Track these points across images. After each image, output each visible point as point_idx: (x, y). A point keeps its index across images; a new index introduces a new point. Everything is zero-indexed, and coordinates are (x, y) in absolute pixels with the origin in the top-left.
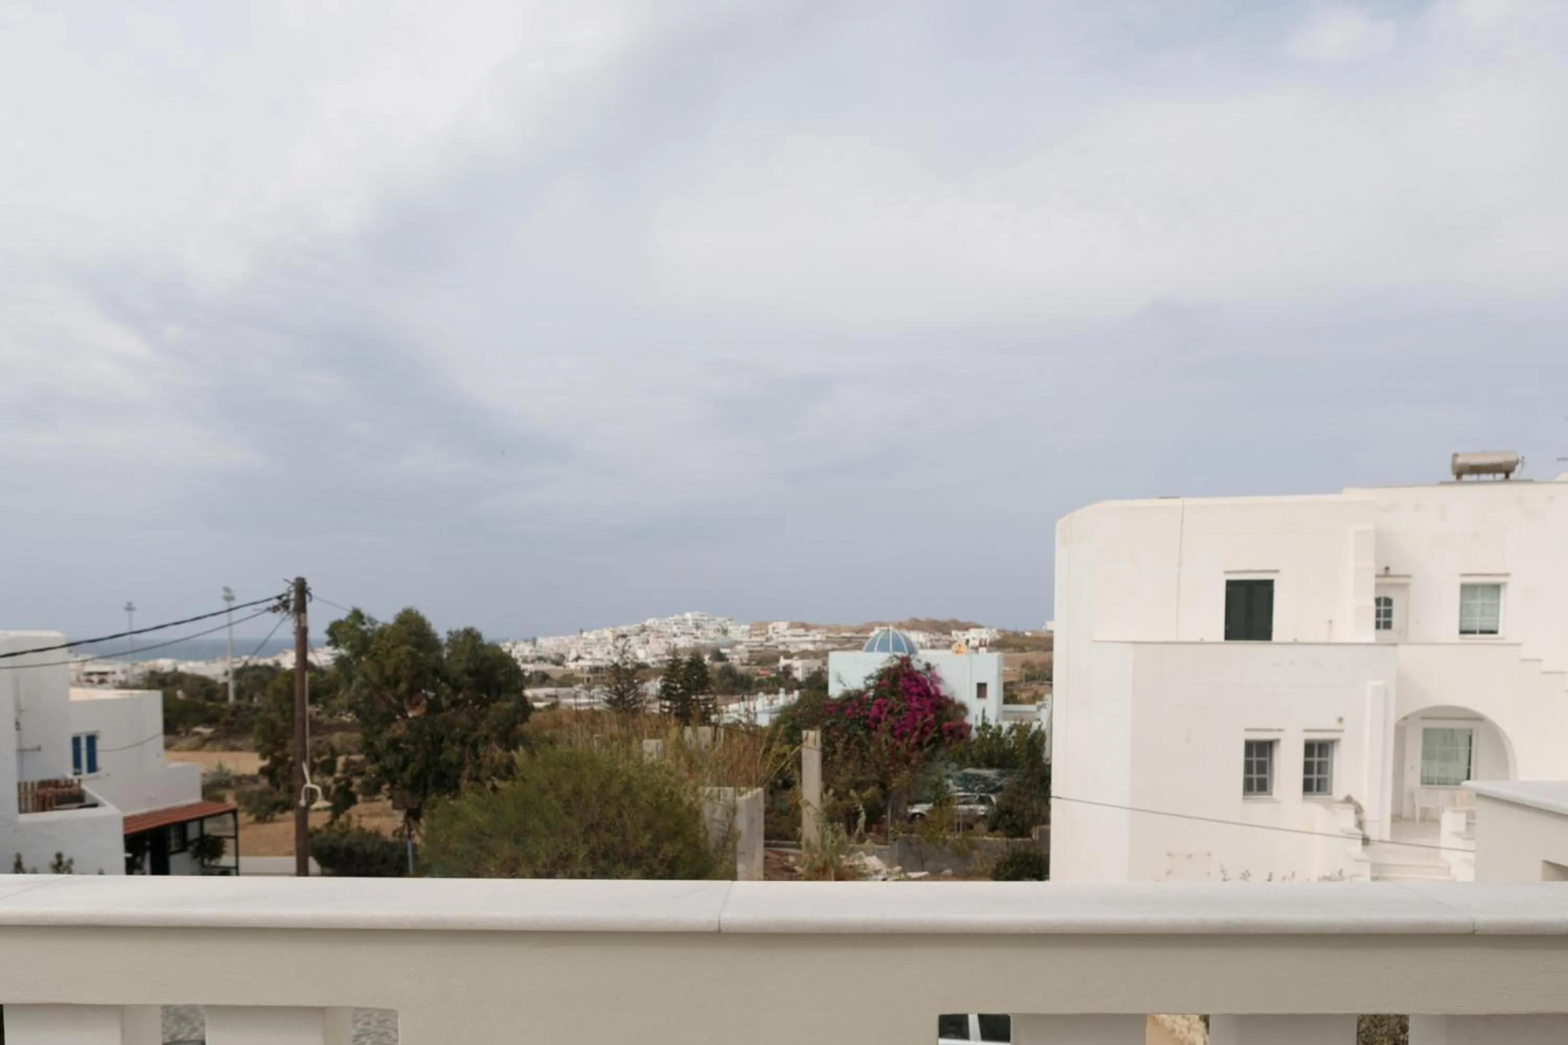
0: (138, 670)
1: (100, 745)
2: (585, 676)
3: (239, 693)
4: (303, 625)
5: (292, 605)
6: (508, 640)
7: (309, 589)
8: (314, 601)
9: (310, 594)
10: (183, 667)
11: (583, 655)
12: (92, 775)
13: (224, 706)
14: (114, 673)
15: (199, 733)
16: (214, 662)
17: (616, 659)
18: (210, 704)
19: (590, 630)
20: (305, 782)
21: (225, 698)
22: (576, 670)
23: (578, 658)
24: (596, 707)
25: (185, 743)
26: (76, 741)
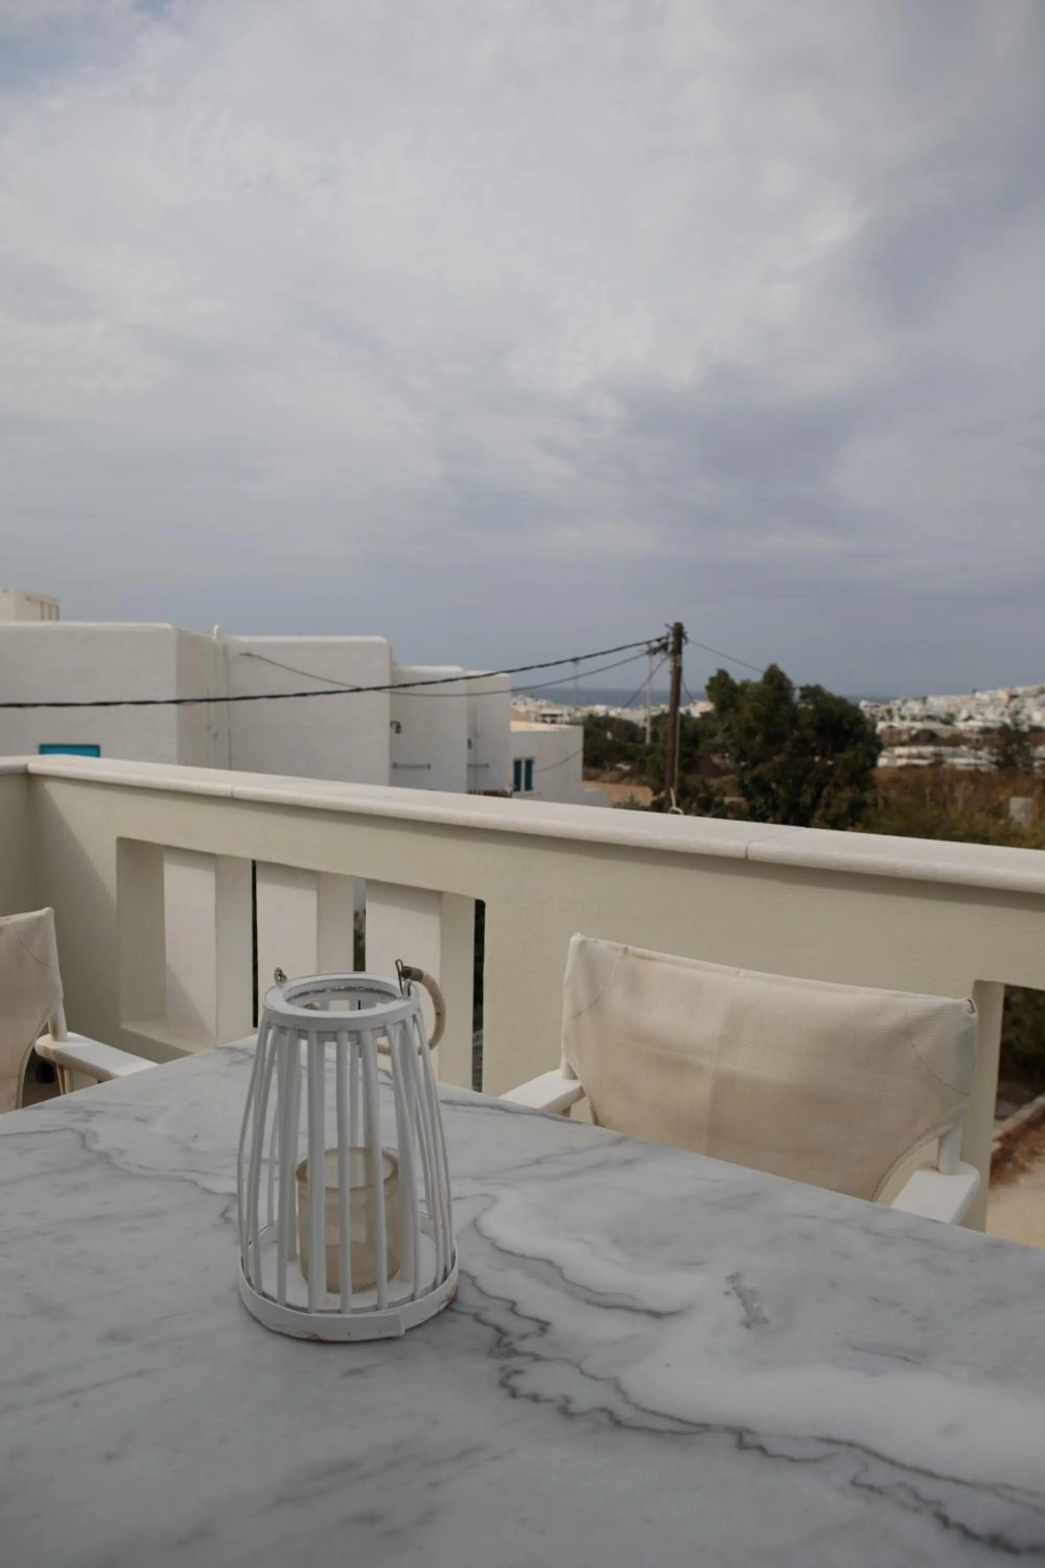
0: (579, 714)
1: (535, 767)
2: (974, 736)
3: (655, 736)
4: (678, 665)
5: (670, 648)
6: (897, 698)
7: (686, 633)
8: (690, 644)
9: (686, 638)
10: (613, 713)
11: (974, 715)
12: (528, 792)
13: (640, 747)
14: (561, 715)
15: (620, 769)
16: (638, 709)
17: (1008, 721)
18: (630, 744)
19: (983, 690)
20: (671, 805)
21: (644, 740)
22: (965, 731)
23: (969, 718)
24: (982, 769)
25: (607, 777)
26: (517, 764)
